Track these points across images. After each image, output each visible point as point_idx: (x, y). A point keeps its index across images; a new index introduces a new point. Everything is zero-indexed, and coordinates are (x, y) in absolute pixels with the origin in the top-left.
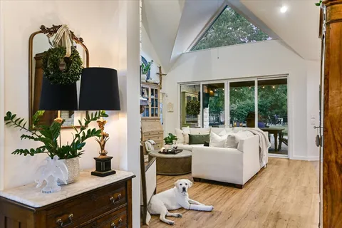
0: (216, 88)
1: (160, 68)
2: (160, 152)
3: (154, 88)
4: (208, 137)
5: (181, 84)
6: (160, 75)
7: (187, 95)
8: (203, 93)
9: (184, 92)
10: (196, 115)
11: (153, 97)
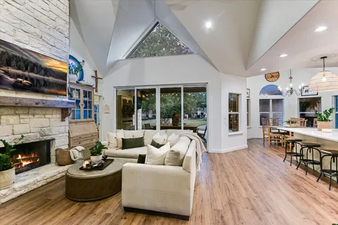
0: (147, 93)
1: (96, 72)
2: (82, 169)
3: (88, 90)
4: (142, 139)
5: (117, 88)
6: (97, 79)
7: (123, 98)
8: (137, 97)
9: (121, 96)
10: (131, 116)
11: (87, 99)
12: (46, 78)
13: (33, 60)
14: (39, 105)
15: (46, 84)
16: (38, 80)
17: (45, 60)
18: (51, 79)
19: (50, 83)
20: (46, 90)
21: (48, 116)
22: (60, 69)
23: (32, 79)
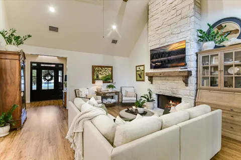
12: (169, 58)
13: (162, 51)
14: (162, 75)
15: (169, 61)
16: (165, 61)
17: (168, 48)
18: (173, 57)
19: (172, 60)
20: (169, 65)
21: (176, 82)
22: (179, 48)
23: (162, 62)
